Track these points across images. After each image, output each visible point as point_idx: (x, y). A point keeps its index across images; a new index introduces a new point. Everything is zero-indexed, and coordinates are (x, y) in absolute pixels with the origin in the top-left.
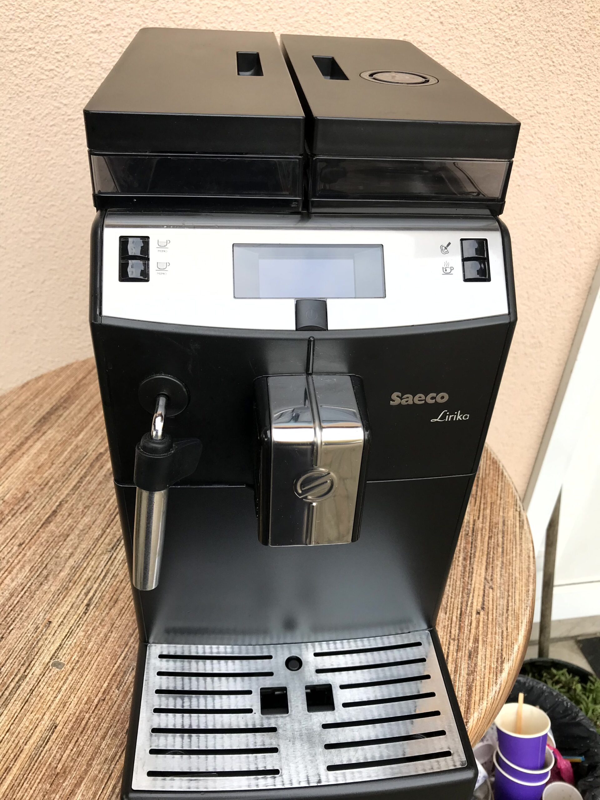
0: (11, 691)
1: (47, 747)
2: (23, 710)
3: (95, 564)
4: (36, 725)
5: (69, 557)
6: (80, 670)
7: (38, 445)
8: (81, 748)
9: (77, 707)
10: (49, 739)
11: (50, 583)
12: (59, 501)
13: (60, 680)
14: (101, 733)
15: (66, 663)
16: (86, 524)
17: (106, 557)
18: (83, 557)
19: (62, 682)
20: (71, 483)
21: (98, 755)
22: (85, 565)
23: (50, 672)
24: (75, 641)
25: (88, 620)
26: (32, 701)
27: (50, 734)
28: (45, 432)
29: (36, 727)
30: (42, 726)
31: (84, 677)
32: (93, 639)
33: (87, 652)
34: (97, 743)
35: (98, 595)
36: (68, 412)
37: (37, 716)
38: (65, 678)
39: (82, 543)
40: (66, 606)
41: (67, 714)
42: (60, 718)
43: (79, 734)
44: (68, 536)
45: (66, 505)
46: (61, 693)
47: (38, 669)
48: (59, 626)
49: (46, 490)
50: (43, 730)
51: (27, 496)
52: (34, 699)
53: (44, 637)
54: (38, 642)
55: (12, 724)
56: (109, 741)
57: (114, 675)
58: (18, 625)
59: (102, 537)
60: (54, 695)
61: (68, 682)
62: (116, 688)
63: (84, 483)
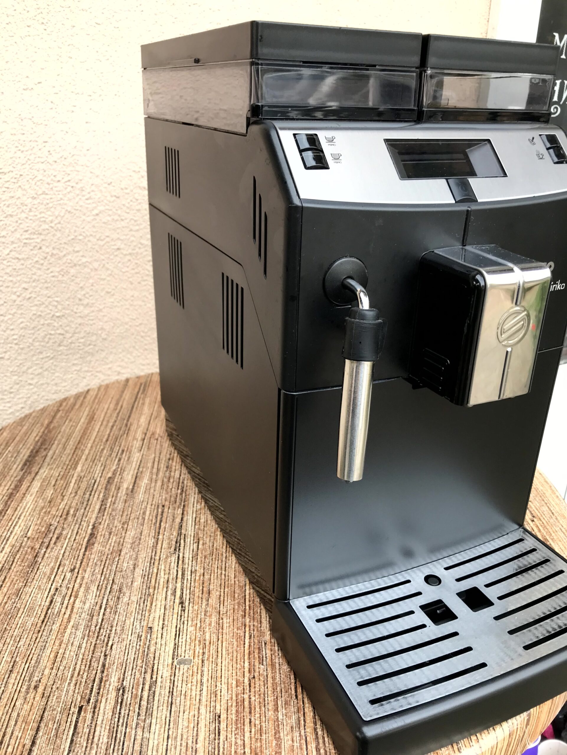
0: (148, 700)
1: (222, 737)
2: (172, 713)
3: (165, 567)
4: (196, 722)
5: (134, 568)
6: (211, 659)
7: (37, 484)
8: (259, 727)
9: (230, 692)
10: (219, 729)
11: (127, 594)
12: (91, 524)
13: (195, 674)
14: (271, 706)
15: (192, 658)
16: (133, 538)
17: (174, 558)
18: (148, 564)
19: (199, 676)
20: (94, 507)
21: (281, 727)
22: (155, 571)
23: (179, 670)
24: (188, 636)
25: (190, 615)
26: (178, 701)
27: (217, 725)
28: (38, 472)
29: (198, 723)
30: (204, 721)
31: (219, 664)
32: (207, 630)
33: (207, 643)
34: (273, 717)
35: (186, 592)
36: (51, 452)
37: (192, 713)
38: (199, 671)
39: (139, 553)
40: (158, 610)
41: (224, 702)
42: (218, 707)
43: (248, 714)
44: (121, 551)
45: (101, 526)
46: (205, 685)
47: (165, 671)
48: (163, 628)
49: (70, 518)
50: (208, 723)
51: (52, 528)
52: (179, 699)
53: (153, 642)
54: (148, 649)
55: (169, 729)
56: (284, 711)
57: (249, 653)
58: (116, 639)
59: (157, 544)
60: (199, 689)
61: (205, 673)
62: (260, 663)
63: (108, 505)
